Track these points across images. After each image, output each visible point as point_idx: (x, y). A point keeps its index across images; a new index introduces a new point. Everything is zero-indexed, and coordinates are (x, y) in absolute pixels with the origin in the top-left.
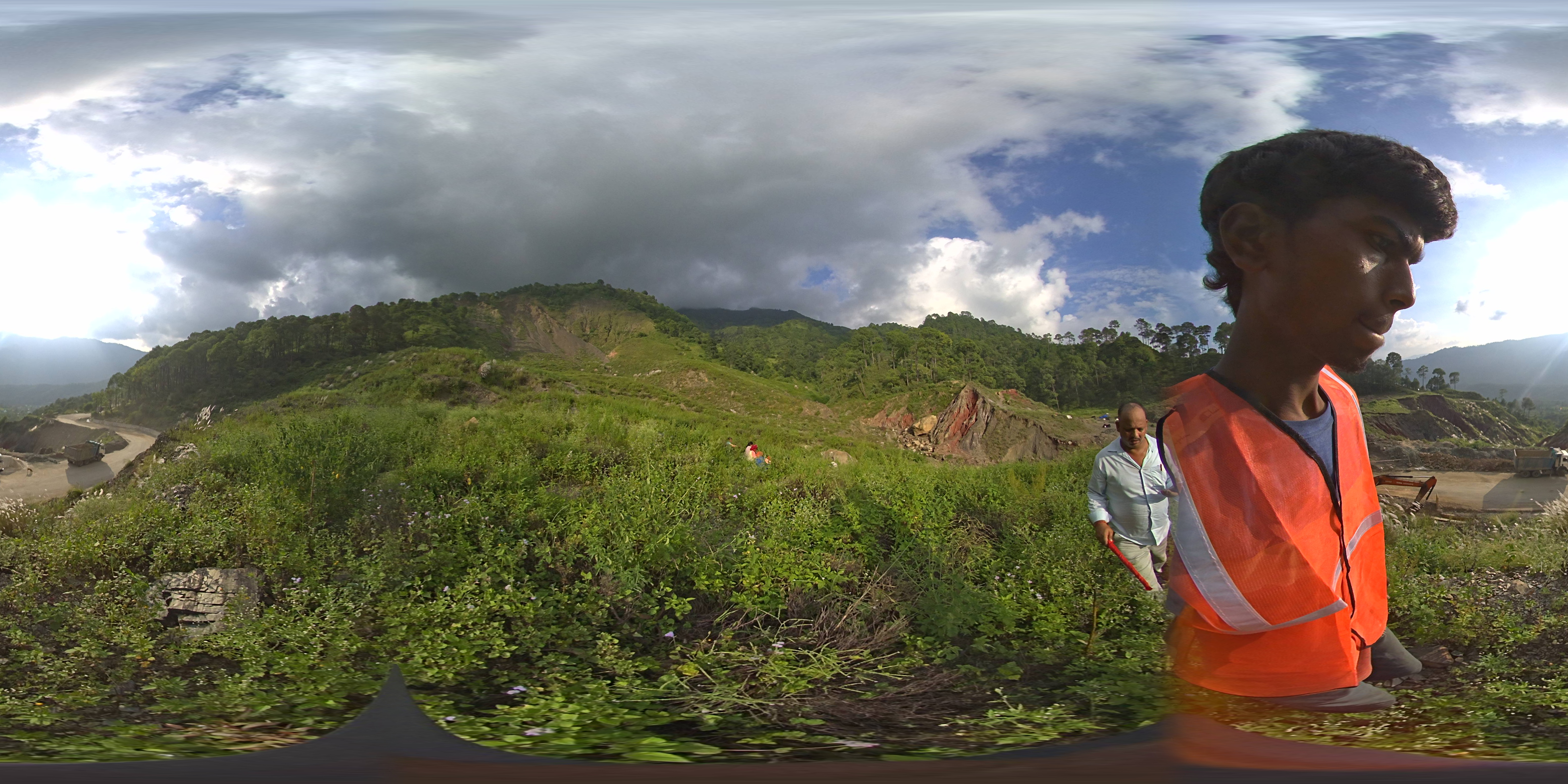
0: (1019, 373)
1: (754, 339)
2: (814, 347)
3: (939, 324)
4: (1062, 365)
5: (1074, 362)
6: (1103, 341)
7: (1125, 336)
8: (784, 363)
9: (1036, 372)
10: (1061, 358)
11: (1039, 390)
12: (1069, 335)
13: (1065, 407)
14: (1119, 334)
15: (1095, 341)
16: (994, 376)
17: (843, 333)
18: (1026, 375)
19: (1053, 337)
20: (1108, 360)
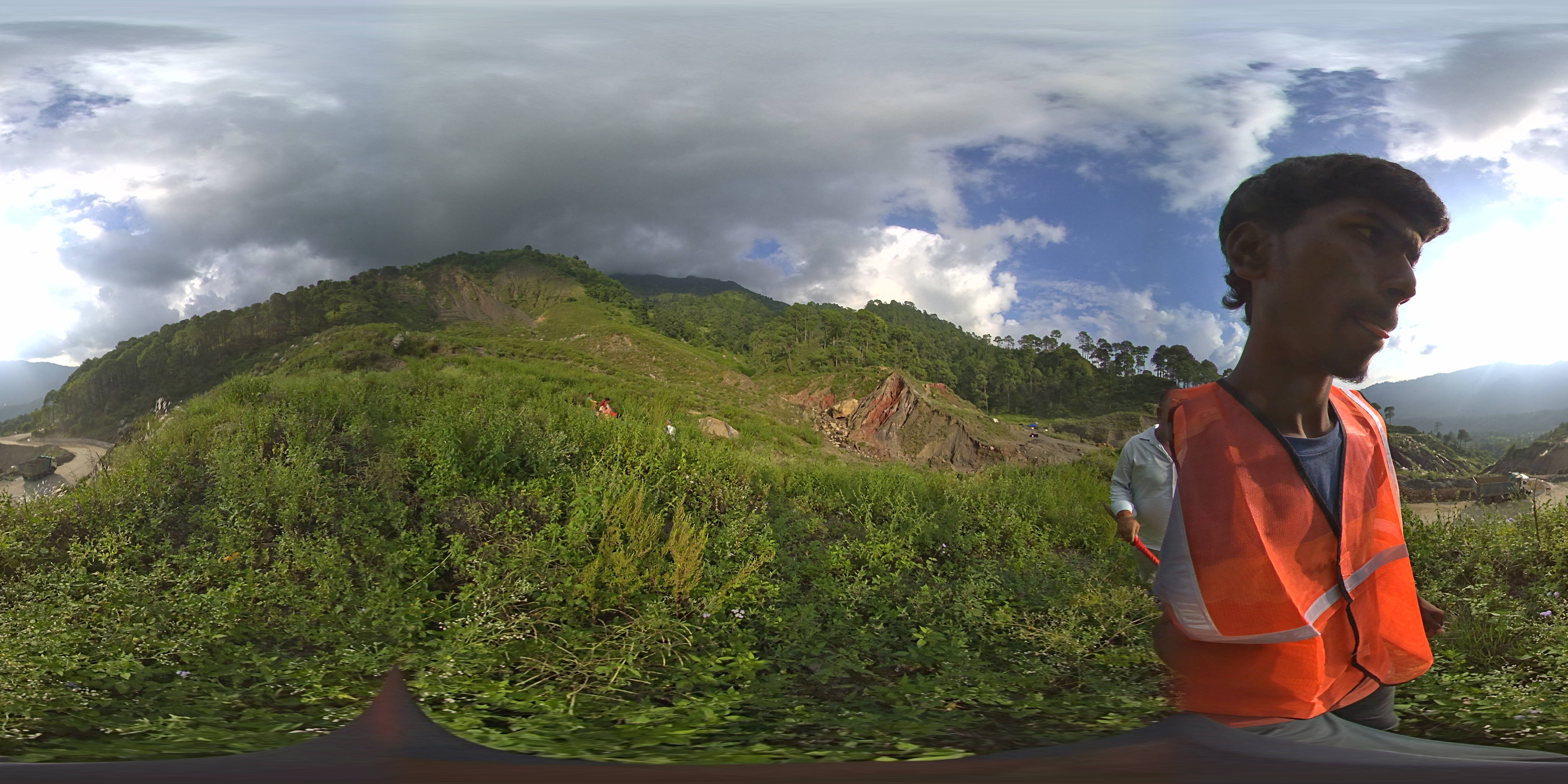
0: (953, 369)
1: (689, 307)
2: (750, 319)
3: (880, 311)
4: (997, 368)
5: (1010, 366)
6: (1042, 349)
7: (1065, 347)
8: (716, 333)
9: (970, 370)
10: (998, 360)
11: (970, 389)
12: (1009, 339)
13: (994, 410)
14: (1059, 345)
15: (1034, 348)
16: (926, 368)
17: (780, 307)
18: (960, 373)
19: (993, 339)
20: (1044, 369)
